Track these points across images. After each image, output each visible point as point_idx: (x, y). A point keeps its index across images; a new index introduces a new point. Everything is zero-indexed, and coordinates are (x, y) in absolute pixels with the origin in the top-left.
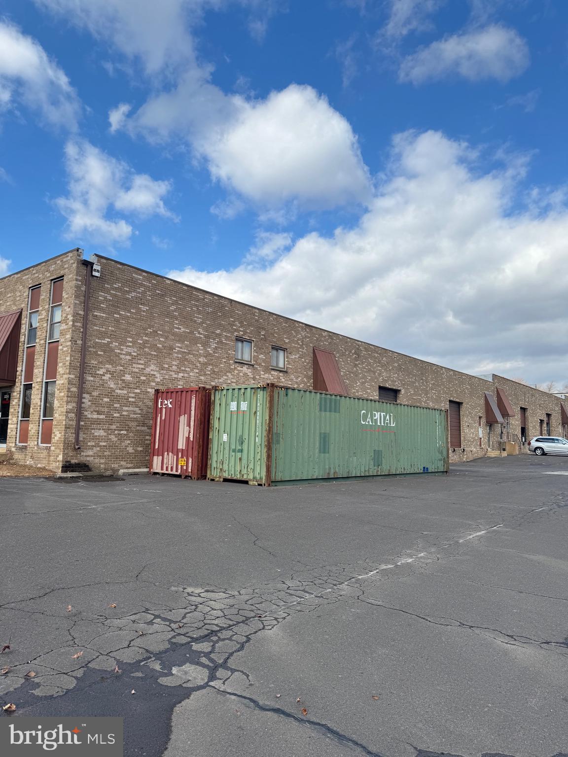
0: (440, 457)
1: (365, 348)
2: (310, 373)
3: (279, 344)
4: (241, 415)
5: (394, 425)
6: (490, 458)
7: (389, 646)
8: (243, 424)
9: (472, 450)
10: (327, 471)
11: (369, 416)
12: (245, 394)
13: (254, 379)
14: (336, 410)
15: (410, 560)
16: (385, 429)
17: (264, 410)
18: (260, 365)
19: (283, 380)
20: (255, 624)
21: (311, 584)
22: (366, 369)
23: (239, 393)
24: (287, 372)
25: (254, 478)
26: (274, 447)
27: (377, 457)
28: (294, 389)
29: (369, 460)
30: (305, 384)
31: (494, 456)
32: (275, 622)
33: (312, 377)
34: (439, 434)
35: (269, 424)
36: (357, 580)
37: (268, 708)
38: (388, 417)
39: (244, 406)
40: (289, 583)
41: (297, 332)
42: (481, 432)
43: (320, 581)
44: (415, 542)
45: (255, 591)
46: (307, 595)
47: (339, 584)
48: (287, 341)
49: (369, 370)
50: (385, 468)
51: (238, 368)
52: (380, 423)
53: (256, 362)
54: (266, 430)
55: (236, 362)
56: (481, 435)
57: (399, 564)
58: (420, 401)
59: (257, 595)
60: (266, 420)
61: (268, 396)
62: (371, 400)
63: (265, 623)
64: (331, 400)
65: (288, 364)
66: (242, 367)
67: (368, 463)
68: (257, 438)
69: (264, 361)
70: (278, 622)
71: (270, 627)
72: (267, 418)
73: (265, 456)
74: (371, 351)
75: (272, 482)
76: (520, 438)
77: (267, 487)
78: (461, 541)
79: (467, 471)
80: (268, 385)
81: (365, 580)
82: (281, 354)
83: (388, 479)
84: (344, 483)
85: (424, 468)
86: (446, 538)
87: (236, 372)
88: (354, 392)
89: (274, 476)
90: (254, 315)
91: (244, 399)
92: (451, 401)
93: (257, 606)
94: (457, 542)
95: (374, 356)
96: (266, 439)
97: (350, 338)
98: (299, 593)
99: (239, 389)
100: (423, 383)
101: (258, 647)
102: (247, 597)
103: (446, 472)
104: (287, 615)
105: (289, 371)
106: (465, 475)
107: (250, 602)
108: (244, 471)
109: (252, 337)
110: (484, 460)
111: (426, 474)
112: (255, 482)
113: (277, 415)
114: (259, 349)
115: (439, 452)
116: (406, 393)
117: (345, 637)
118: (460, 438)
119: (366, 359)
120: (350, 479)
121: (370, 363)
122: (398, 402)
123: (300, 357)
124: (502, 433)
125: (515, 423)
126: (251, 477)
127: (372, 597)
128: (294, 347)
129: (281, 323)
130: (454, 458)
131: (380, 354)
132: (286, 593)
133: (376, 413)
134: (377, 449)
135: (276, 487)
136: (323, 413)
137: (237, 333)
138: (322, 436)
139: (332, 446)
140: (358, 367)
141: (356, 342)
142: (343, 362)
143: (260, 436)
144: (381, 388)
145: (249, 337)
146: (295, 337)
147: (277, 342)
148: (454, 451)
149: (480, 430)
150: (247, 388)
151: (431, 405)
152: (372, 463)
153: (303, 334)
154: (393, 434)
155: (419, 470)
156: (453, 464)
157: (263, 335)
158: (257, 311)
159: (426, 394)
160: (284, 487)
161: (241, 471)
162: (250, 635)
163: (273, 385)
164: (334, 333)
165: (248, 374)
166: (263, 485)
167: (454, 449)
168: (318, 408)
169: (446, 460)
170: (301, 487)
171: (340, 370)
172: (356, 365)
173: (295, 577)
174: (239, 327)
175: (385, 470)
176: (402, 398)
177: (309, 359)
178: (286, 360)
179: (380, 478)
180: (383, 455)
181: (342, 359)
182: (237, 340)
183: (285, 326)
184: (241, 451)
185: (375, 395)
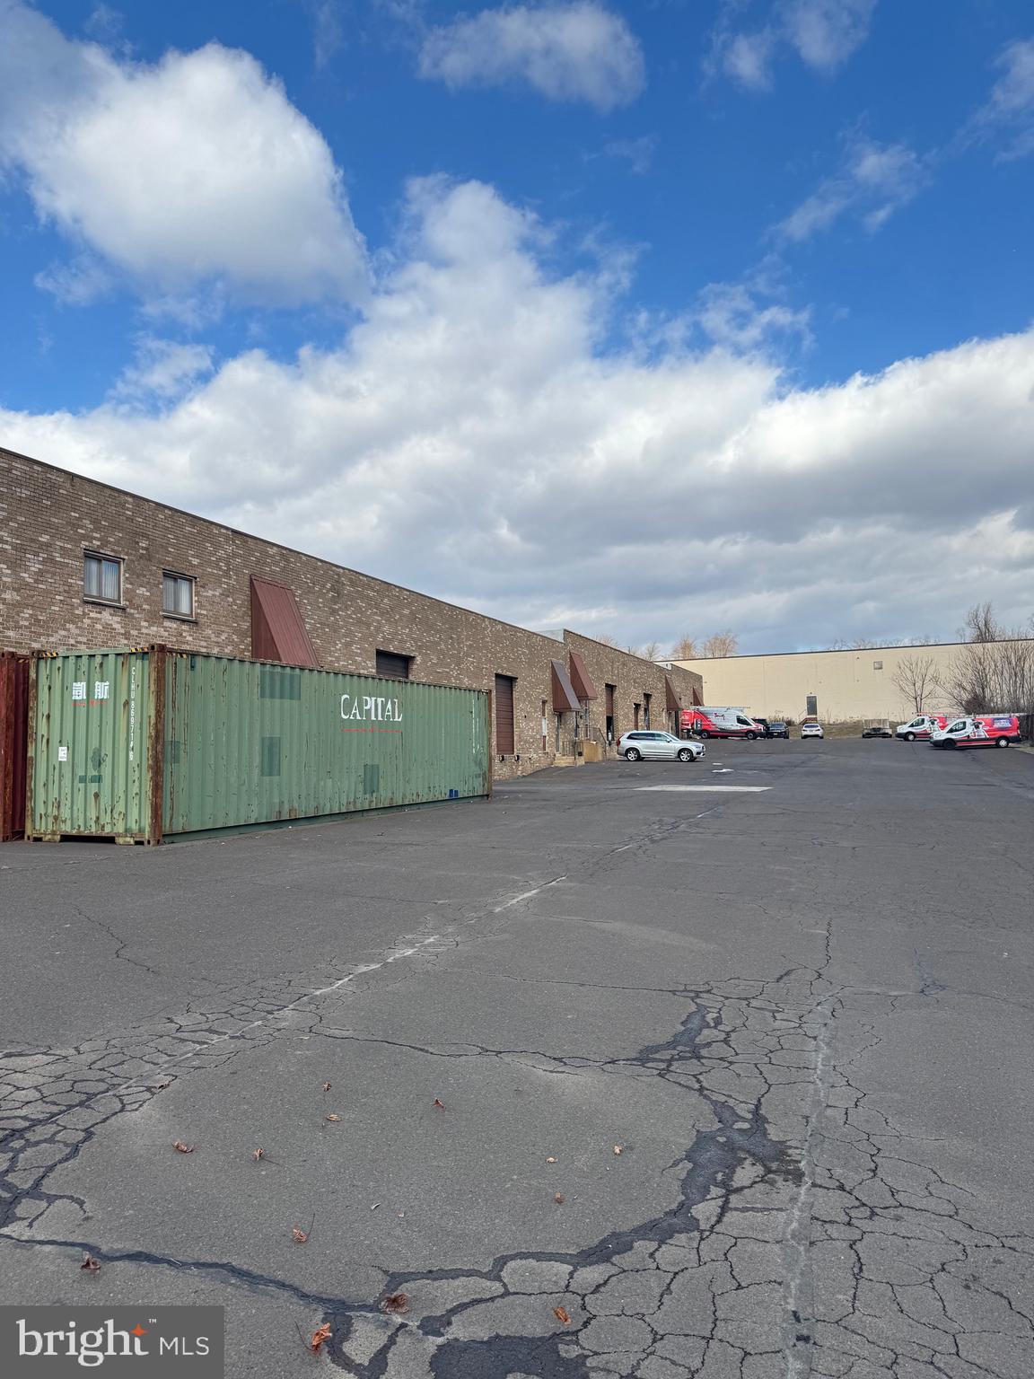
0: (476, 770)
1: (351, 580)
2: (246, 625)
3: (180, 567)
4: (95, 709)
5: (400, 720)
6: (558, 768)
7: (356, 1107)
8: (100, 726)
9: (532, 758)
10: (277, 809)
11: (356, 704)
12: (104, 665)
13: (127, 636)
14: (293, 693)
15: (410, 952)
16: (385, 726)
17: (145, 699)
18: (138, 607)
19: (190, 638)
20: (107, 1104)
21: (224, 1015)
22: (353, 619)
23: (92, 665)
24: (196, 623)
25: (126, 830)
26: (167, 768)
27: (371, 778)
28: (207, 656)
29: (356, 783)
30: (236, 645)
31: (564, 765)
32: (148, 1095)
33: (249, 633)
34: (476, 732)
35: (156, 724)
36: (312, 998)
37: (118, 1254)
38: (389, 706)
39: (102, 690)
40: (181, 1020)
41: (217, 546)
42: (546, 726)
43: (243, 1009)
44: (422, 919)
45: (112, 1042)
46: (215, 1036)
47: (279, 1010)
48: (195, 561)
49: (359, 621)
50: (384, 796)
51: (92, 615)
52: (376, 716)
53: (130, 601)
54: (150, 737)
55: (88, 602)
56: (545, 732)
57: (389, 960)
58: (448, 676)
59: (114, 1050)
60: (150, 717)
61: (152, 669)
62: (359, 676)
63: (126, 1100)
64: (282, 675)
65: (198, 607)
66: (100, 613)
67: (353, 788)
68: (131, 753)
69: (147, 600)
70: (153, 1094)
71: (136, 1105)
72: (153, 713)
73: (148, 787)
74: (362, 587)
75: (163, 836)
76: (605, 735)
77: (154, 845)
78: (498, 910)
79: (521, 792)
80: (153, 647)
81: (325, 997)
82: (184, 588)
83: (390, 814)
84: (308, 827)
85: (451, 791)
86: (475, 907)
87: (87, 621)
88: (331, 661)
89: (168, 825)
90: (124, 507)
91: (102, 677)
92: (498, 676)
93: (112, 1069)
94: (491, 912)
95: (368, 596)
96: (150, 753)
97: (321, 561)
98: (198, 1036)
99: (91, 656)
100: (452, 644)
101: (109, 1147)
102: (94, 1057)
103: (488, 796)
104: (171, 1078)
105: (202, 620)
106: (517, 799)
107: (99, 1065)
108: (106, 819)
109: (120, 552)
110: (549, 772)
111: (454, 802)
112: (128, 839)
113: (174, 707)
114: (136, 576)
115: (476, 762)
116: (424, 662)
117: (279, 1103)
118: (513, 738)
119: (353, 599)
120: (320, 820)
121: (361, 609)
122: (411, 678)
123: (225, 595)
124: (577, 726)
125: (598, 709)
126: (120, 828)
127: (336, 1025)
128: (213, 574)
129: (182, 527)
130: (501, 771)
131: (377, 591)
132: (174, 1038)
133: (368, 698)
134: (369, 762)
135: (172, 845)
136: (267, 701)
137: (87, 544)
138: (267, 743)
139: (285, 763)
140: (339, 615)
141: (334, 568)
142: (310, 604)
143: (137, 748)
144: (381, 654)
145: (113, 550)
146: (211, 554)
147: (176, 564)
148: (503, 759)
149: (544, 723)
150: (108, 655)
151: (466, 682)
152: (361, 787)
153: (230, 549)
154: (399, 735)
155: (443, 795)
156: (500, 782)
157: (143, 548)
158: (130, 500)
159: (458, 664)
160: (189, 844)
161: (98, 818)
162: (92, 1126)
163: (162, 648)
164: (291, 550)
165: (114, 626)
166: (146, 843)
167: (503, 757)
168: (257, 690)
169: (487, 775)
170: (223, 841)
171: (303, 620)
172: (334, 612)
173: (193, 1008)
174: (92, 531)
175: (385, 800)
176: (418, 672)
177: (242, 599)
178: (195, 598)
179: (374, 813)
180: (381, 774)
181: (308, 599)
182: (87, 556)
183: (190, 532)
184: (99, 779)
185: (370, 667)
